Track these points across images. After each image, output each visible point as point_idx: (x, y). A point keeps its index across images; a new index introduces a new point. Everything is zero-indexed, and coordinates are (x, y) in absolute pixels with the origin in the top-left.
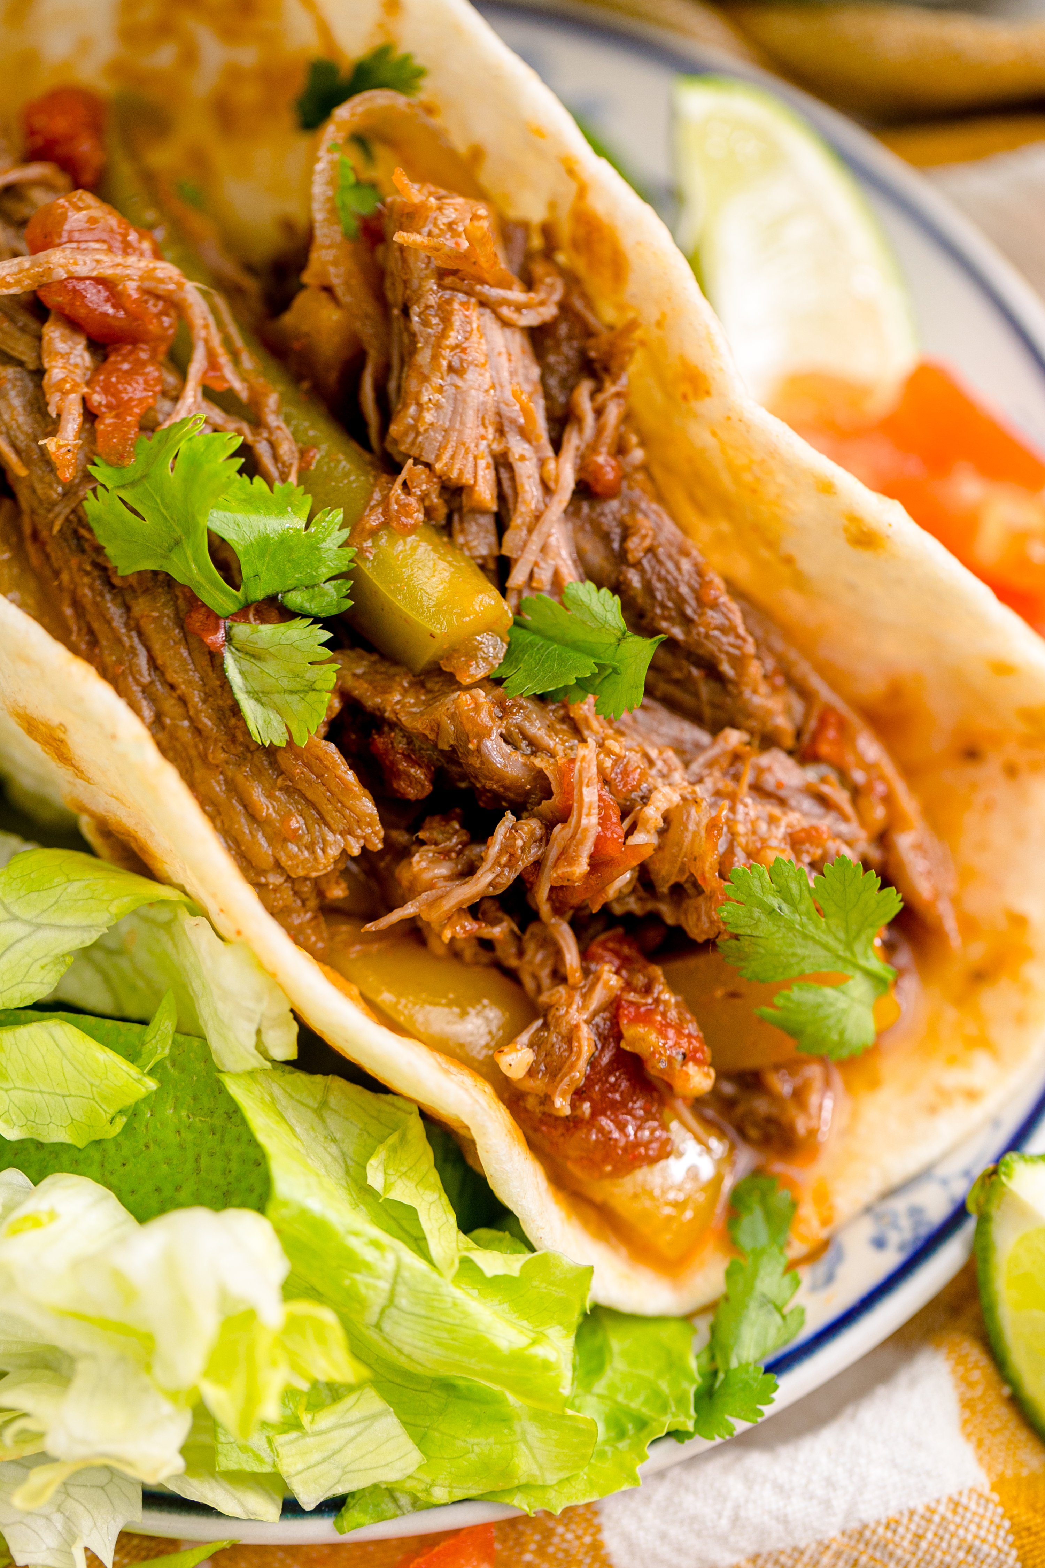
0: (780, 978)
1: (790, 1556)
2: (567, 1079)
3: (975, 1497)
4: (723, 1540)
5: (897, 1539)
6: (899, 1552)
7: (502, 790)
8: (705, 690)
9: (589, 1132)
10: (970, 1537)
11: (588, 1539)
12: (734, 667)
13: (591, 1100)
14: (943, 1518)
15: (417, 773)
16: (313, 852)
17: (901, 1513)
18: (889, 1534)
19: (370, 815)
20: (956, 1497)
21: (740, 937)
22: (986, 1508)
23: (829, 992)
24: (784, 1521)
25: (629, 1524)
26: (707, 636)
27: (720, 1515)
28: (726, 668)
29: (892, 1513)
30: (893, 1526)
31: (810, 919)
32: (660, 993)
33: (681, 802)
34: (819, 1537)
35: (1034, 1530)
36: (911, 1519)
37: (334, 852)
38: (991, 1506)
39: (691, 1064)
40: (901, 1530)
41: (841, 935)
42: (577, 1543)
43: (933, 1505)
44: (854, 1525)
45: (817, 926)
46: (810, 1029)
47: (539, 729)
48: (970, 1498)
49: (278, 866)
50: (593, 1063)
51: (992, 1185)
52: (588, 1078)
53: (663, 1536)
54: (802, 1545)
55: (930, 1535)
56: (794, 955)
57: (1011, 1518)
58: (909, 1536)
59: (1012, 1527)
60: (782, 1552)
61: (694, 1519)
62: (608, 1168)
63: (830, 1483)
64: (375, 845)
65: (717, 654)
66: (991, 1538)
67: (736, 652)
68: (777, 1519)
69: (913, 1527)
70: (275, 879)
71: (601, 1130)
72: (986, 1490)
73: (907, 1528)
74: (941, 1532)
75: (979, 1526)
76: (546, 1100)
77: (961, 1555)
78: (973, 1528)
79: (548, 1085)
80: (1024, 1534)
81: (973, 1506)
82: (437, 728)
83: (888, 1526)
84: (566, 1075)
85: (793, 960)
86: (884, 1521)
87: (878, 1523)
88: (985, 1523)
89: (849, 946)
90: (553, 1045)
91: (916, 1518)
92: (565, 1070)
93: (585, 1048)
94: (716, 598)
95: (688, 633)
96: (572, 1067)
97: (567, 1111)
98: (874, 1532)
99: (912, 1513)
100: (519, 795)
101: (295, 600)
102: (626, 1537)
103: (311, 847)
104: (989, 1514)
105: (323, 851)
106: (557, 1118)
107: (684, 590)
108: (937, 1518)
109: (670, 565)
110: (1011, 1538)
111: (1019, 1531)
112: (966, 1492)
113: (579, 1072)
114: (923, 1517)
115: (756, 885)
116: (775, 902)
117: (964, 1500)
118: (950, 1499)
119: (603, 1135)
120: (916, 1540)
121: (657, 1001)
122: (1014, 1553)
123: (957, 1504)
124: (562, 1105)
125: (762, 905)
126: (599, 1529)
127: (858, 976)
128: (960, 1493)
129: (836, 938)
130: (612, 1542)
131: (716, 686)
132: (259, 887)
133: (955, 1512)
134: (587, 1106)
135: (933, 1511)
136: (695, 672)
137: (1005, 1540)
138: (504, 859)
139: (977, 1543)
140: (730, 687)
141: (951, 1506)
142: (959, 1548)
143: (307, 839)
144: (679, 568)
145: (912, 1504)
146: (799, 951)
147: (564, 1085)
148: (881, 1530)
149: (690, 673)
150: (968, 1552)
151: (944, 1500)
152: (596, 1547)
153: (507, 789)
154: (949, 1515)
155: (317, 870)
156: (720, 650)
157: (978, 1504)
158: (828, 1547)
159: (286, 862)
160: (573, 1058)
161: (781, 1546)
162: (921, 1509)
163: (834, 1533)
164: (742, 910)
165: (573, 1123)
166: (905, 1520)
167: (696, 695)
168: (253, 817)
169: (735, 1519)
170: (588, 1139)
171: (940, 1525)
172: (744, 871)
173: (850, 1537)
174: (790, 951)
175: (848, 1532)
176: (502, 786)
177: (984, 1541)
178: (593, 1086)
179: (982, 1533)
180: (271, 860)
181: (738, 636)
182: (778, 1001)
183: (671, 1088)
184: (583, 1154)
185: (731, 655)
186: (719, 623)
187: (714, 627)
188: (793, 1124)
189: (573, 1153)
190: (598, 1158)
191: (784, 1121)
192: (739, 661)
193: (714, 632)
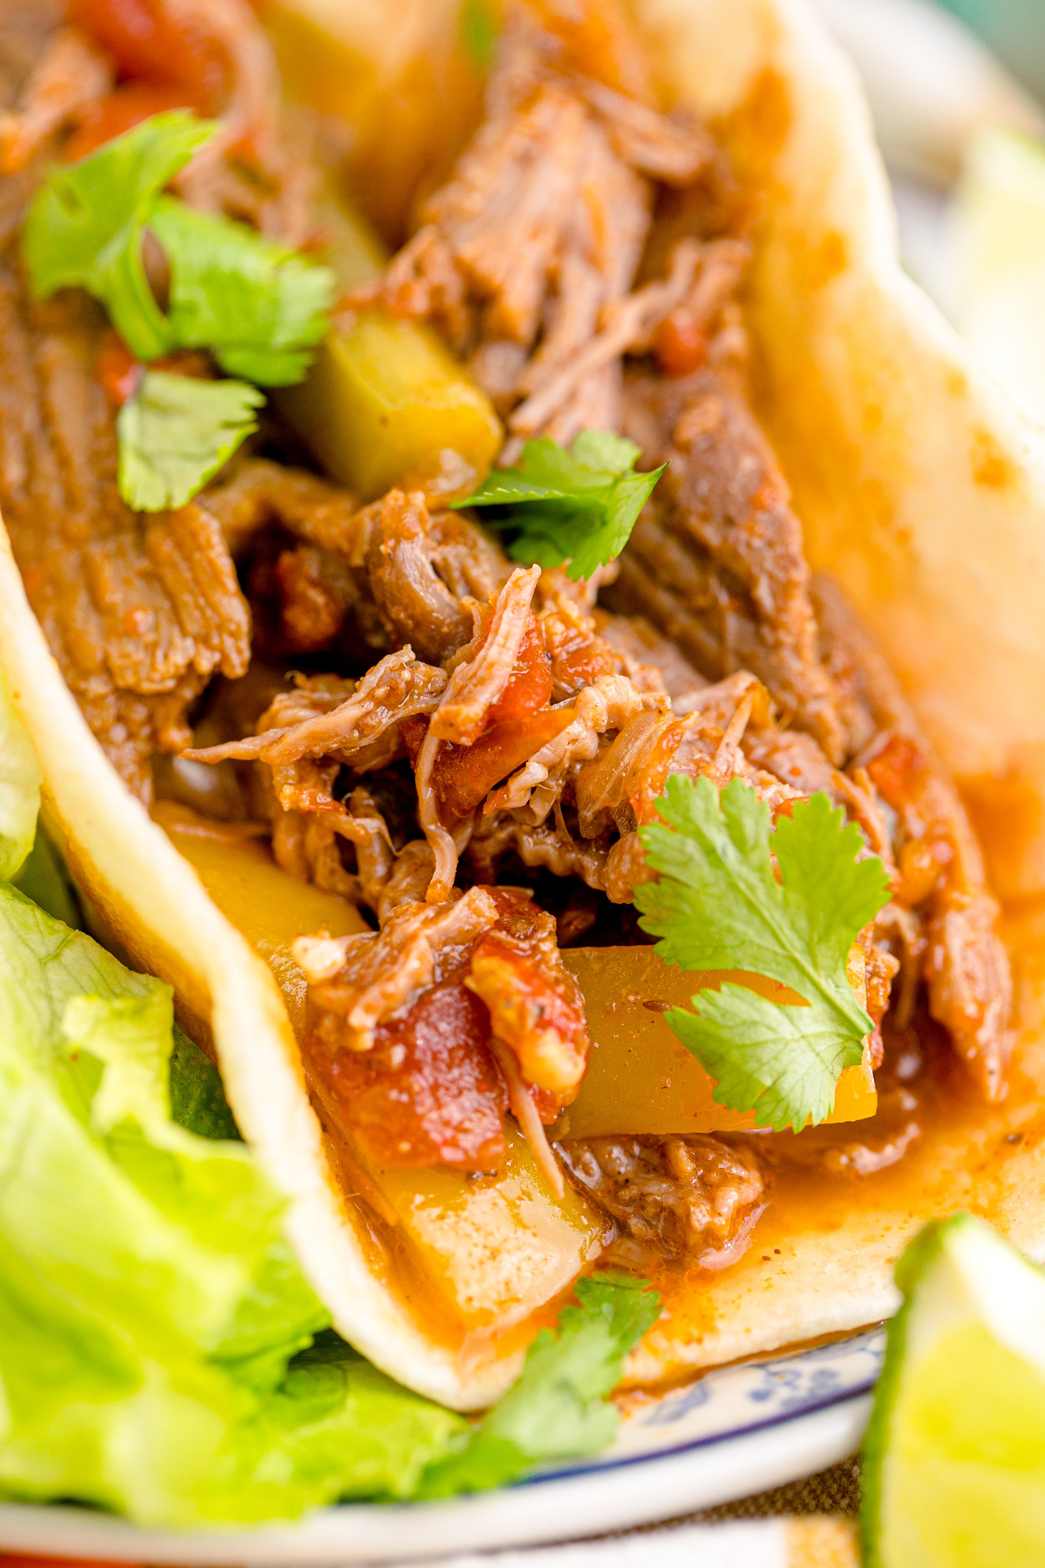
0: (706, 965)
2: (377, 991)
7: (410, 623)
8: (733, 624)
12: (774, 595)
13: (406, 1041)
15: (318, 598)
16: (153, 655)
19: (238, 625)
21: (662, 880)
23: (770, 1010)
26: (749, 545)
28: (763, 593)
31: (763, 880)
32: (541, 940)
33: (641, 708)
37: (179, 659)
39: (551, 1031)
41: (802, 924)
45: (770, 895)
46: (734, 1056)
47: (485, 574)
49: (107, 669)
56: (730, 930)
62: (405, 1147)
64: (232, 667)
65: (755, 570)
67: (781, 575)
70: (97, 686)
71: (409, 1090)
82: (352, 537)
84: (377, 986)
85: (729, 941)
89: (810, 950)
92: (379, 982)
93: (413, 959)
94: (773, 503)
96: (390, 979)
97: (368, 1049)
100: (431, 639)
101: (232, 360)
103: (151, 648)
105: (166, 656)
106: (352, 1052)
115: (697, 806)
116: (720, 839)
119: (410, 1096)
121: (535, 949)
124: (361, 1023)
125: (699, 837)
127: (818, 1007)
129: (793, 927)
131: (749, 627)
132: (79, 694)
134: (397, 1051)
136: (724, 598)
138: (381, 692)
140: (766, 631)
143: (150, 637)
146: (739, 926)
147: (371, 997)
149: (717, 599)
153: (418, 624)
155: (150, 680)
156: (762, 568)
159: (116, 661)
164: (674, 839)
165: (374, 1066)
167: (719, 635)
168: (97, 604)
170: (385, 1097)
172: (686, 784)
174: (726, 922)
176: (411, 617)
180: (99, 656)
181: (787, 555)
182: (697, 1001)
183: (519, 1066)
184: (375, 1119)
185: (771, 577)
186: (770, 533)
187: (761, 536)
188: (688, 1215)
189: (365, 1117)
190: (394, 1128)
191: (679, 1211)
192: (783, 590)
193: (757, 543)
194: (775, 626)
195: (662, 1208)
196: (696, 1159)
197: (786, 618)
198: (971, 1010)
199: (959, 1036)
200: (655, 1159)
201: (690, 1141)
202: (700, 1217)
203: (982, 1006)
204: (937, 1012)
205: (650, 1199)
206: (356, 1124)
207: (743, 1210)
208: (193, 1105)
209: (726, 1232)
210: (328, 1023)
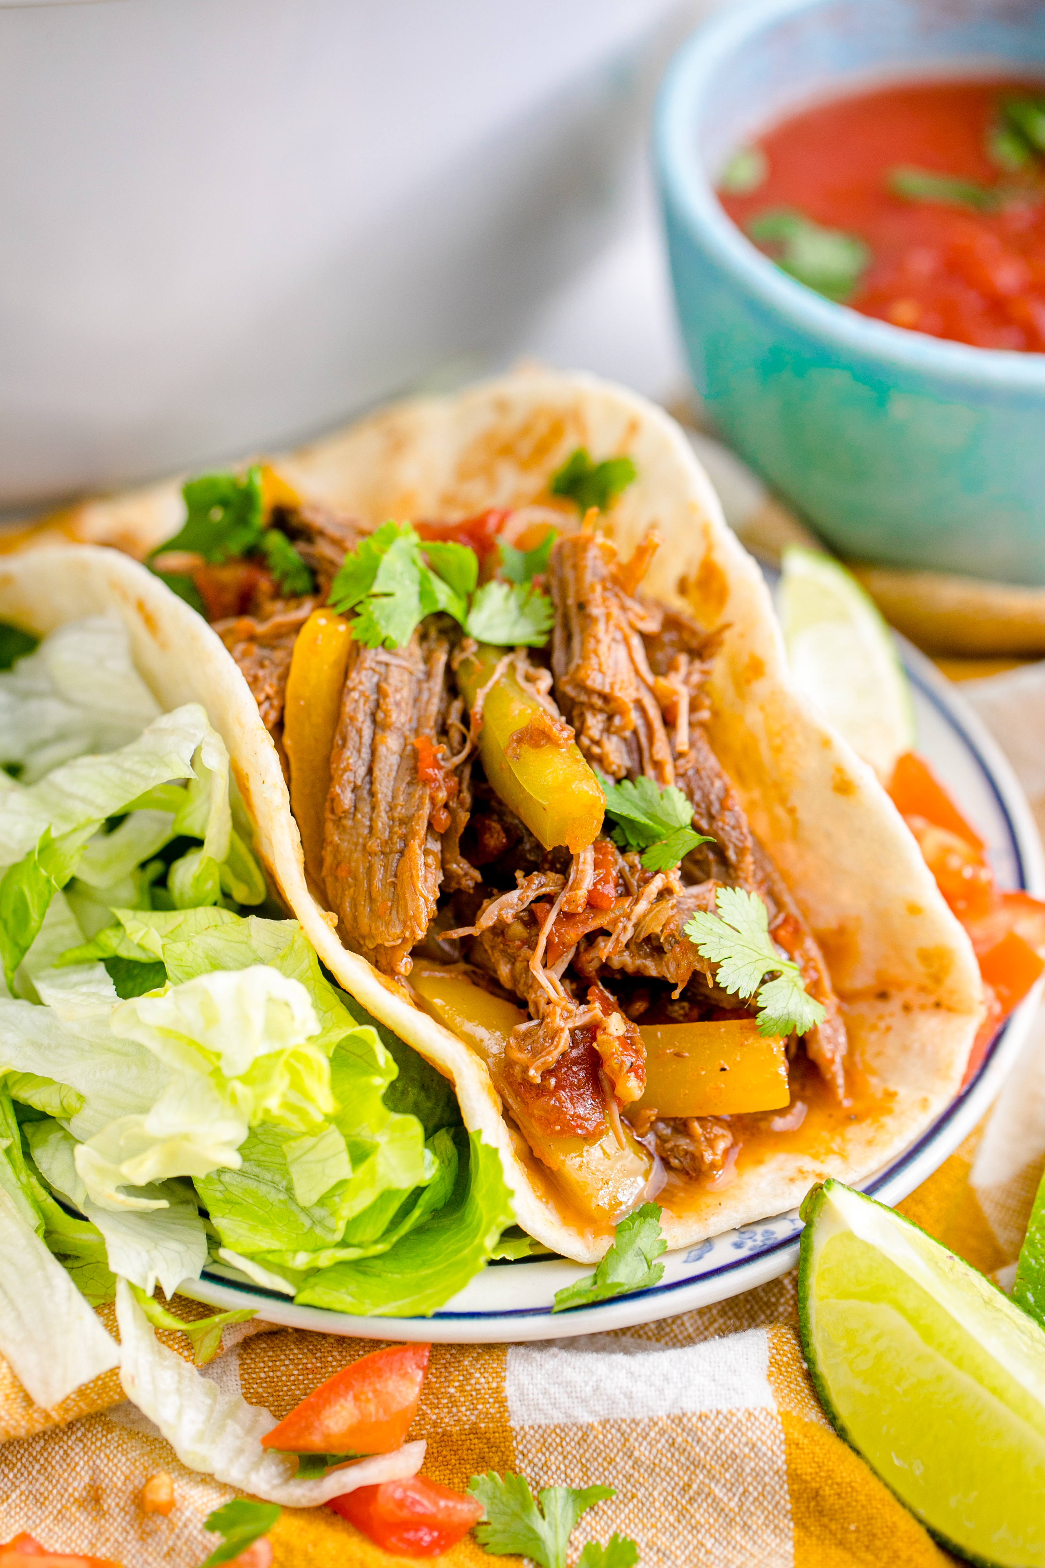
1: (629, 1426)
2: (542, 1060)
3: (764, 1413)
4: (584, 1401)
5: (705, 1429)
6: (704, 1439)
9: (551, 1099)
10: (755, 1438)
11: (494, 1385)
12: (737, 854)
13: (557, 1077)
14: (739, 1421)
17: (711, 1411)
18: (700, 1424)
20: (751, 1410)
22: (770, 1423)
24: (630, 1397)
25: (524, 1379)
26: (723, 829)
27: (586, 1384)
28: (731, 855)
29: (705, 1410)
30: (703, 1419)
34: (651, 1414)
35: (801, 1446)
36: (717, 1417)
38: (774, 1422)
39: (633, 1074)
40: (708, 1423)
42: (486, 1386)
43: (734, 1411)
44: (677, 1412)
48: (761, 1413)
50: (564, 1054)
51: (817, 1197)
52: (558, 1062)
53: (545, 1392)
54: (638, 1417)
55: (727, 1431)
57: (786, 1434)
58: (713, 1429)
59: (786, 1439)
60: (623, 1420)
61: (569, 1383)
62: (558, 1128)
63: (666, 1379)
65: (727, 843)
66: (769, 1443)
67: (740, 844)
68: (625, 1395)
69: (717, 1423)
71: (559, 1099)
72: (774, 1413)
73: (713, 1423)
74: (736, 1431)
75: (763, 1433)
76: (525, 1070)
77: (746, 1450)
78: (758, 1433)
79: (529, 1059)
80: (793, 1446)
81: (762, 1419)
83: (700, 1418)
84: (543, 1057)
86: (698, 1413)
87: (694, 1414)
88: (768, 1432)
90: (539, 1038)
91: (720, 1417)
92: (544, 1053)
93: (562, 1044)
94: (734, 805)
95: (710, 825)
96: (549, 1053)
97: (538, 1080)
98: (689, 1420)
99: (718, 1413)
102: (520, 1387)
104: (771, 1427)
106: (532, 1085)
107: (713, 797)
108: (734, 1420)
109: (707, 782)
110: (783, 1447)
111: (790, 1443)
112: (759, 1409)
113: (552, 1058)
114: (725, 1417)
117: (756, 1413)
118: (747, 1410)
119: (560, 1103)
120: (717, 1432)
122: (783, 1457)
123: (750, 1414)
124: (534, 1075)
126: (504, 1379)
128: (755, 1409)
130: (510, 1390)
131: (722, 867)
133: (748, 1419)
134: (553, 1081)
135: (733, 1415)
136: (711, 856)
137: (779, 1447)
139: (759, 1444)
140: (731, 871)
141: (747, 1415)
142: (746, 1444)
144: (712, 784)
145: (719, 1407)
147: (539, 1063)
148: (694, 1420)
149: (707, 857)
150: (752, 1449)
151: (743, 1410)
152: (498, 1390)
154: (744, 1420)
156: (730, 841)
157: (765, 1419)
158: (656, 1424)
160: (552, 1048)
161: (624, 1416)
162: (725, 1411)
163: (662, 1413)
165: (541, 1090)
166: (712, 1417)
169: (596, 1389)
170: (548, 1103)
171: (736, 1426)
173: (673, 1421)
175: (672, 1416)
177: (764, 1443)
178: (561, 1068)
179: (764, 1438)
181: (742, 833)
183: (613, 1086)
184: (542, 1113)
185: (735, 846)
186: (732, 822)
187: (728, 824)
188: (702, 1156)
189: (536, 1112)
190: (552, 1119)
191: (697, 1154)
192: (741, 852)
193: (727, 828)
194: (736, 869)
195: (686, 1153)
196: (702, 1126)
197: (743, 865)
198: (829, 1055)
199: (823, 1067)
200: (681, 1128)
201: (699, 1119)
202: (708, 1157)
203: (834, 1052)
204: (812, 1055)
205: (681, 1148)
206: (532, 1116)
207: (726, 1152)
208: (442, 1104)
209: (720, 1163)
210: (517, 1069)
